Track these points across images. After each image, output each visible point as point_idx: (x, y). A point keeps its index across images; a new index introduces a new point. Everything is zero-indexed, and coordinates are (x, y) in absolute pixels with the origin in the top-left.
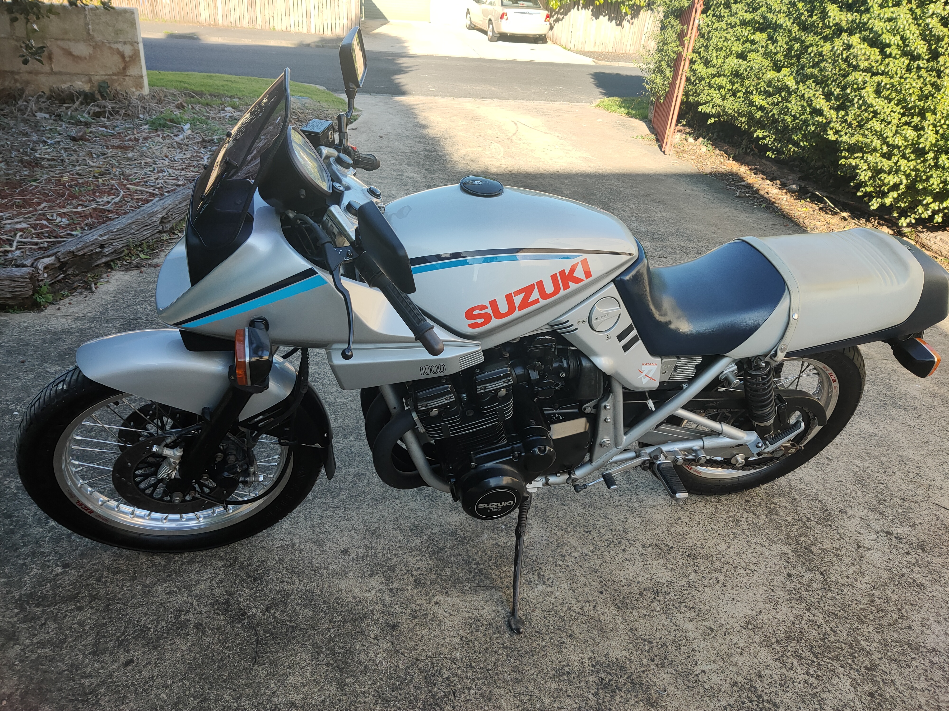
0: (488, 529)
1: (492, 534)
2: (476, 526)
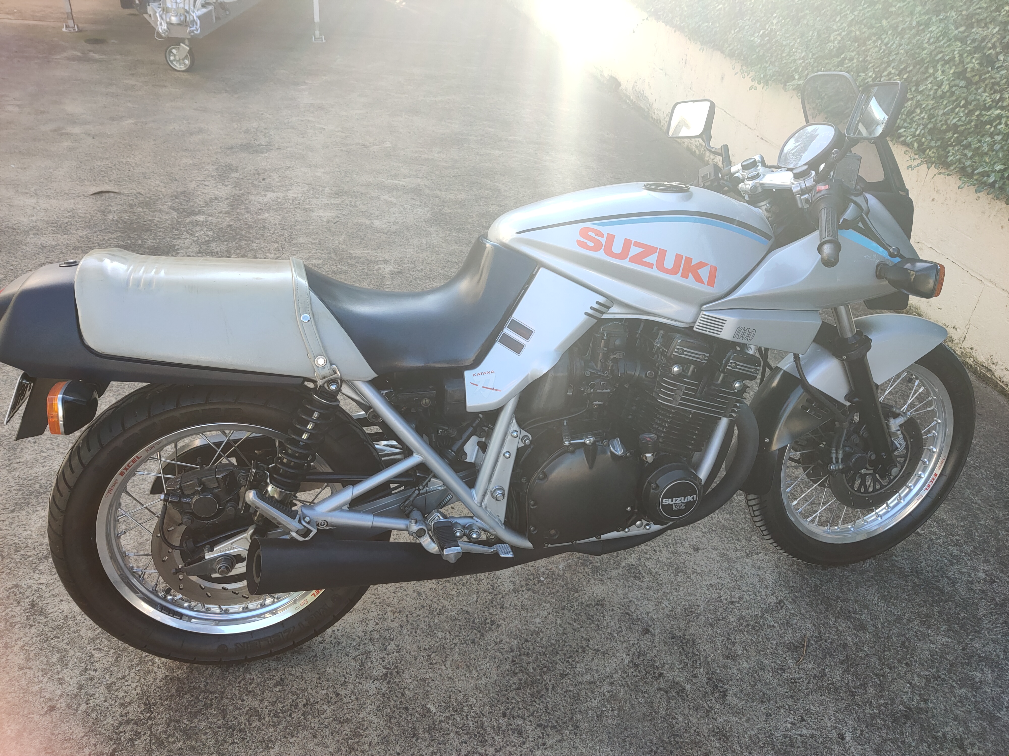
0: (558, 575)
1: (554, 569)
2: (572, 579)
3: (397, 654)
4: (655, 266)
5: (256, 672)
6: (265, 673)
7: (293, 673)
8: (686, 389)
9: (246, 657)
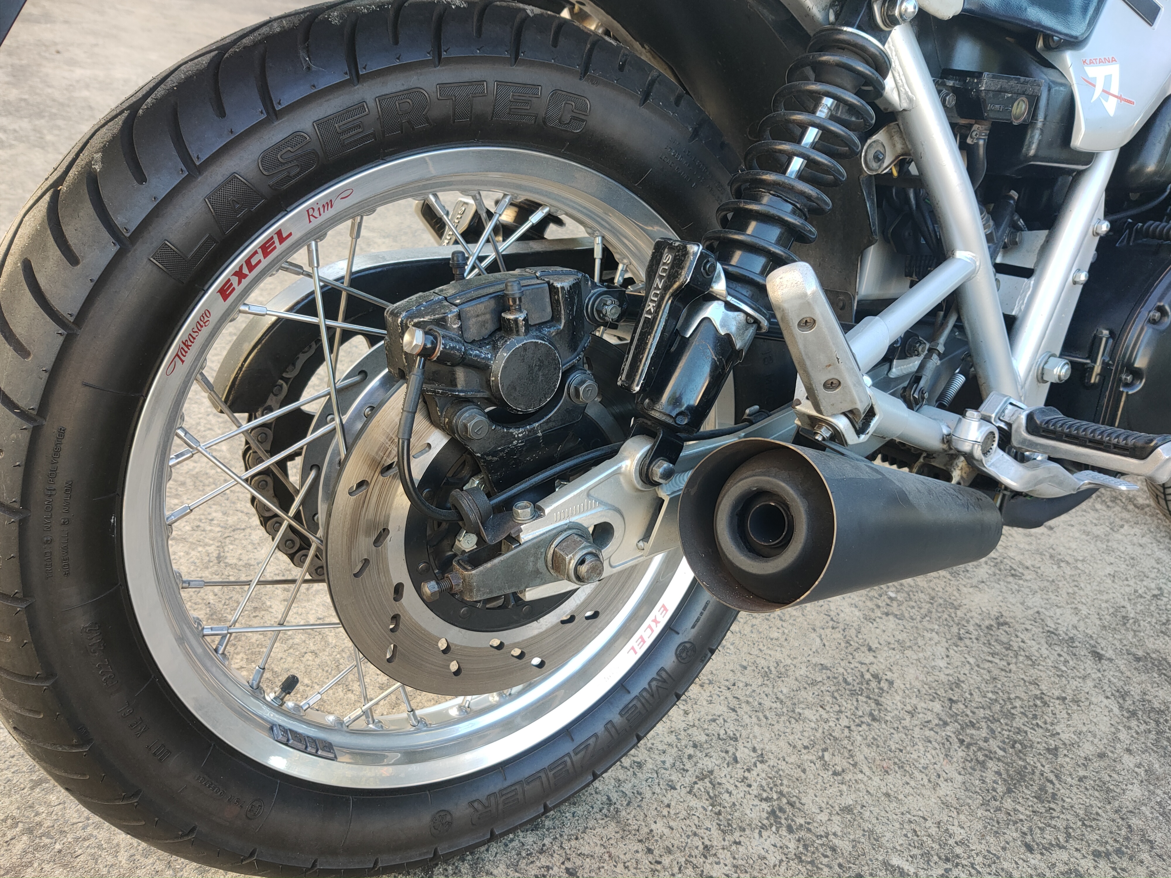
3: (765, 767)
5: (502, 867)
6: (523, 864)
7: (586, 850)
9: (492, 833)
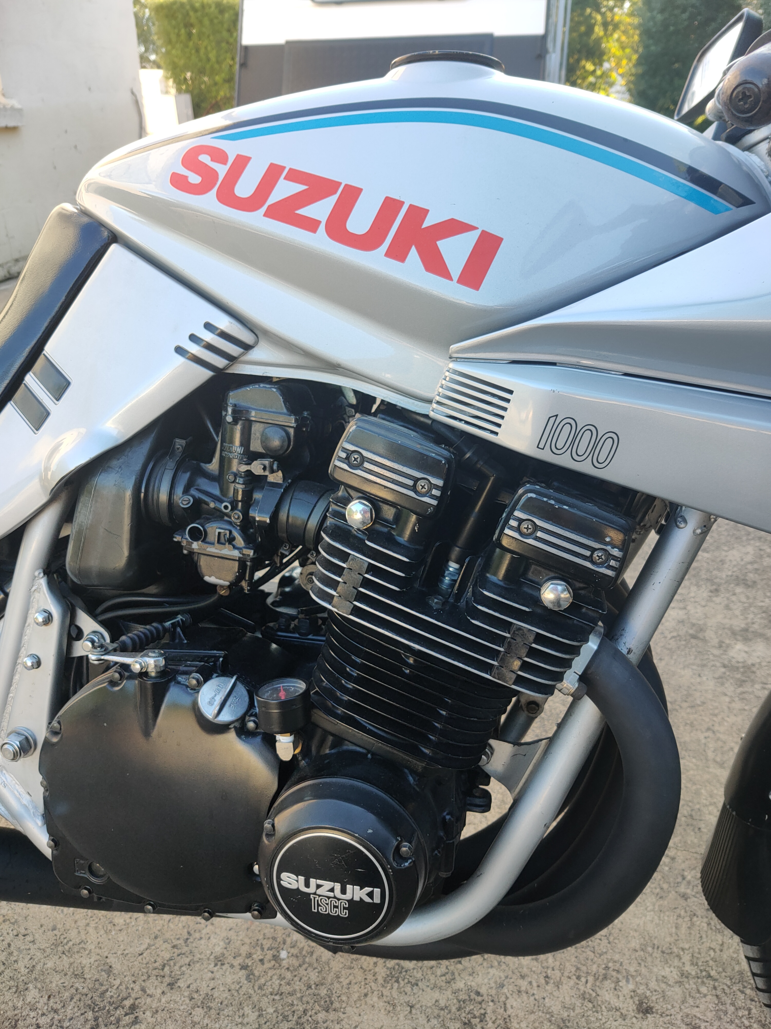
4: (322, 228)
8: (371, 569)
